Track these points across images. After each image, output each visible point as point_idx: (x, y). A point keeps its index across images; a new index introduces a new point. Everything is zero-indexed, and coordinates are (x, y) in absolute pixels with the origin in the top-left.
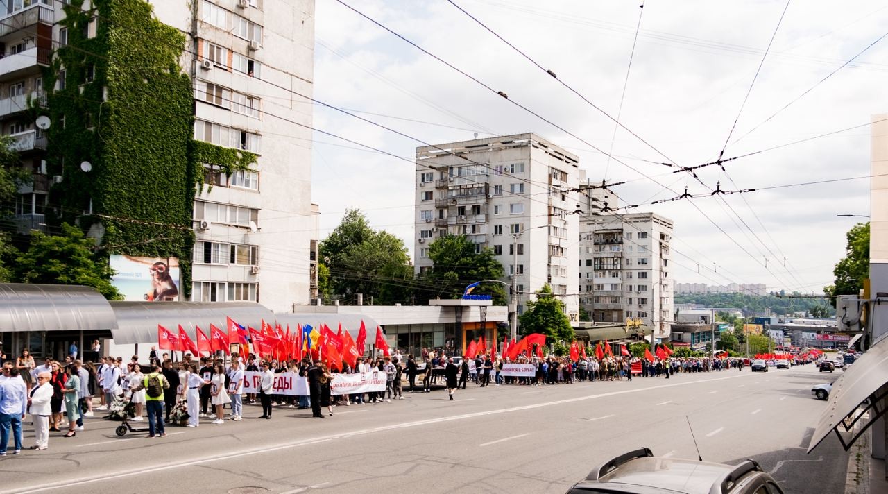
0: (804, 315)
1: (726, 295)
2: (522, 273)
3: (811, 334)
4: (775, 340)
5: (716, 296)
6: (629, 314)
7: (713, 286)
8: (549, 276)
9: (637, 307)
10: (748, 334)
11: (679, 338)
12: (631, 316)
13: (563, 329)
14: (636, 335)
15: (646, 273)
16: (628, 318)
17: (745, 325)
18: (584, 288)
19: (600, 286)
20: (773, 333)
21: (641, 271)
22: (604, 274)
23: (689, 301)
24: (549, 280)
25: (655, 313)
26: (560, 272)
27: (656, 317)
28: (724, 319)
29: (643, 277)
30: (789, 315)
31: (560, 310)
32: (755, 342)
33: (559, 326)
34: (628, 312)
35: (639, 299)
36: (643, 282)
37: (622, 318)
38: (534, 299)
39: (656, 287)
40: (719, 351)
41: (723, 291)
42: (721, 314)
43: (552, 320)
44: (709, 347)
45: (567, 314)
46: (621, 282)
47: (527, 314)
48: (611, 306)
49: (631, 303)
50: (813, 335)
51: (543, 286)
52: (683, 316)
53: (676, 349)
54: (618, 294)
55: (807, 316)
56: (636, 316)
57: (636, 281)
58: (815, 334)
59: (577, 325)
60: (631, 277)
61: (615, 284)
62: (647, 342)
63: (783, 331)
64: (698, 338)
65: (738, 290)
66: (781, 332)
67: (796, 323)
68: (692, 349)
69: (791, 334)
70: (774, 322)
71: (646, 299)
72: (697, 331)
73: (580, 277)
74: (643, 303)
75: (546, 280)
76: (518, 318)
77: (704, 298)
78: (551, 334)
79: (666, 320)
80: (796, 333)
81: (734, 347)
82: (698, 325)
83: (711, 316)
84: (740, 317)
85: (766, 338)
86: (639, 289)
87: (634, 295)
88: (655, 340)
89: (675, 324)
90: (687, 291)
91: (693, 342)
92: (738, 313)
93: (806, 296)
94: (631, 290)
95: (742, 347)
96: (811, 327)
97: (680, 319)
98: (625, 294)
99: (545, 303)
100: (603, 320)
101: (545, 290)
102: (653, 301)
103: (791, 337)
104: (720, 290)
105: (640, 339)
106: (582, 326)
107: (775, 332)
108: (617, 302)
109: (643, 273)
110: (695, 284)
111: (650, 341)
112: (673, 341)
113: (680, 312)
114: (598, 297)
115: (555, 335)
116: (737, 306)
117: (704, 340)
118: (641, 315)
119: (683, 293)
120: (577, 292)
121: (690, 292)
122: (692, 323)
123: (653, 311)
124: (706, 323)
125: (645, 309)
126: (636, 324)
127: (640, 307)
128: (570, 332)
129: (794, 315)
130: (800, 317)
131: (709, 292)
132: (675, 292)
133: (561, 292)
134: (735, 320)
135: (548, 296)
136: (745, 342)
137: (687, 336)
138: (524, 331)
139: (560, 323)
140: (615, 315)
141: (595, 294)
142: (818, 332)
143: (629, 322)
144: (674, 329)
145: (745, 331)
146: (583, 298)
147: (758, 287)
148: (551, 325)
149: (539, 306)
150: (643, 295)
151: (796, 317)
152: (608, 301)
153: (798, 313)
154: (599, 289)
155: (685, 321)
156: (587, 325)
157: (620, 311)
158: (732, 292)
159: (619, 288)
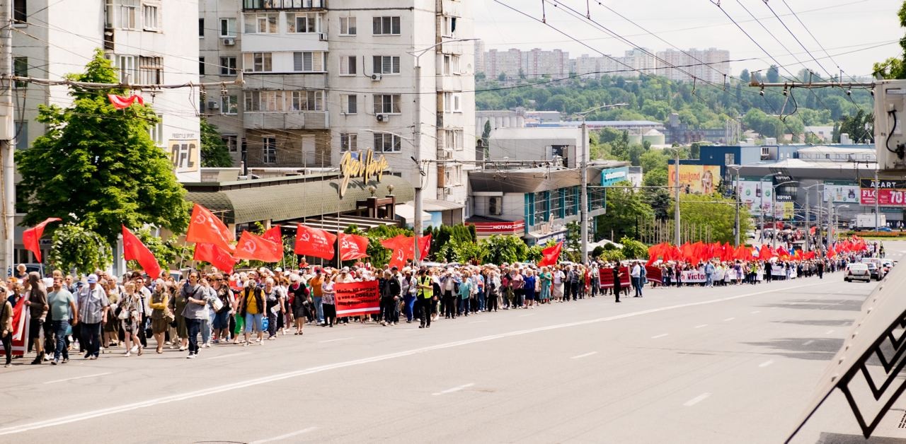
0: (830, 137)
1: (620, 83)
2: (24, 18)
3: (846, 189)
4: (754, 207)
5: (594, 85)
6: (348, 141)
7: (584, 58)
8: (108, 28)
9: (373, 120)
10: (681, 194)
11: (492, 210)
12: (354, 148)
13: (153, 191)
14: (371, 203)
15: (397, 19)
16: (347, 154)
17: (672, 168)
18: (213, 66)
19: (263, 60)
20: (746, 188)
21: (381, 14)
22: (273, 22)
23: (519, 102)
24: (109, 42)
25: (422, 138)
26: (139, 15)
27: (427, 150)
28: (617, 153)
29: (387, 31)
30: (788, 137)
31: (142, 134)
32: (699, 216)
33: (142, 183)
34: (344, 138)
35: (377, 97)
36: (387, 46)
37: (328, 153)
38: (62, 100)
39: (427, 62)
40: (603, 243)
41: (612, 70)
42: (607, 137)
43: (118, 165)
44: (573, 233)
45: (165, 145)
46: (324, 46)
47: (41, 147)
48: (297, 119)
49: (353, 109)
50: (852, 193)
51: (89, 59)
52: (502, 143)
53: (484, 240)
54: (315, 83)
55: (837, 139)
56: (370, 146)
57: (367, 45)
58: (857, 189)
59: (195, 177)
60: (353, 31)
61: (308, 54)
62: (401, 222)
63: (775, 181)
64: (545, 206)
65: (653, 67)
66: (768, 186)
67: (808, 158)
68: (526, 240)
69: (794, 190)
70: (751, 159)
71: (397, 97)
72: (540, 188)
73: (201, 33)
74: (388, 109)
75: (99, 42)
76: (17, 158)
77: (560, 91)
78: (115, 205)
79: (454, 157)
80: (806, 186)
81: (642, 233)
82: (543, 170)
83: (579, 144)
84: (660, 145)
85: (729, 203)
86: (377, 68)
87: (362, 85)
88: (425, 217)
89: (479, 169)
90: (513, 72)
91: (529, 221)
92: (654, 132)
93: (835, 84)
94: (353, 69)
95: (665, 230)
96: (841, 170)
97: (495, 155)
98: (336, 83)
99: (98, 111)
100: (273, 161)
101: (96, 72)
102: (416, 101)
103: (794, 198)
104: (603, 69)
105: (382, 214)
106: (209, 180)
107: (751, 186)
108: (311, 108)
109: (387, 19)
110: (536, 51)
111: (410, 220)
112: (475, 218)
113: (494, 135)
114: (256, 92)
115: (128, 208)
116: (650, 112)
117: (560, 214)
118: (384, 144)
119: (502, 78)
120: (196, 79)
121: (522, 76)
122: (528, 165)
123: (416, 133)
124: (565, 163)
125: (395, 125)
126: (370, 170)
127: (380, 119)
128: (176, 199)
129: (802, 138)
130: (819, 143)
131: (573, 76)
132: (479, 77)
133: (146, 78)
134: (646, 155)
135: (106, 90)
136: (673, 217)
137: (514, 204)
138: (33, 198)
139: (144, 172)
140: (308, 145)
141: (247, 83)
142: (866, 184)
143: (351, 167)
144: (477, 183)
145: (671, 183)
146: (214, 96)
147: (707, 59)
148: (118, 178)
149: (80, 122)
150: (389, 84)
151: (809, 143)
152: (286, 103)
153: (815, 129)
154: (259, 68)
155: (506, 159)
156: (225, 176)
157: (322, 133)
158: (637, 74)
159: (318, 64)
